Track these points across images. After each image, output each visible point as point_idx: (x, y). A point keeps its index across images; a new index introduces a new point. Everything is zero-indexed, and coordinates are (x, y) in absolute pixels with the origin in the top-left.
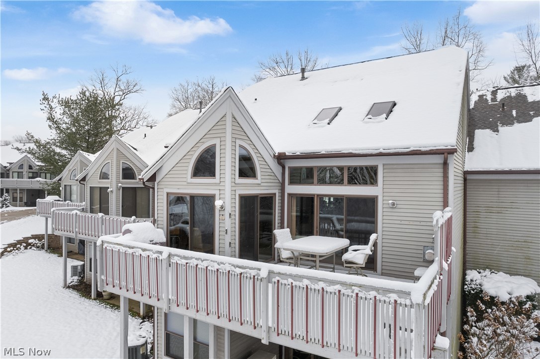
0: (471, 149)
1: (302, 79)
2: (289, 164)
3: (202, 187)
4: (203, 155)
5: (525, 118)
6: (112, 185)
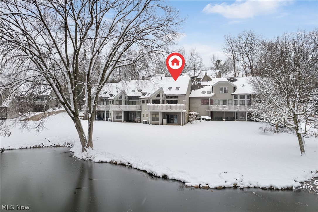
0: (191, 94)
1: (162, 79)
2: (166, 96)
3: (158, 98)
4: (158, 95)
5: (199, 88)
6: (123, 100)
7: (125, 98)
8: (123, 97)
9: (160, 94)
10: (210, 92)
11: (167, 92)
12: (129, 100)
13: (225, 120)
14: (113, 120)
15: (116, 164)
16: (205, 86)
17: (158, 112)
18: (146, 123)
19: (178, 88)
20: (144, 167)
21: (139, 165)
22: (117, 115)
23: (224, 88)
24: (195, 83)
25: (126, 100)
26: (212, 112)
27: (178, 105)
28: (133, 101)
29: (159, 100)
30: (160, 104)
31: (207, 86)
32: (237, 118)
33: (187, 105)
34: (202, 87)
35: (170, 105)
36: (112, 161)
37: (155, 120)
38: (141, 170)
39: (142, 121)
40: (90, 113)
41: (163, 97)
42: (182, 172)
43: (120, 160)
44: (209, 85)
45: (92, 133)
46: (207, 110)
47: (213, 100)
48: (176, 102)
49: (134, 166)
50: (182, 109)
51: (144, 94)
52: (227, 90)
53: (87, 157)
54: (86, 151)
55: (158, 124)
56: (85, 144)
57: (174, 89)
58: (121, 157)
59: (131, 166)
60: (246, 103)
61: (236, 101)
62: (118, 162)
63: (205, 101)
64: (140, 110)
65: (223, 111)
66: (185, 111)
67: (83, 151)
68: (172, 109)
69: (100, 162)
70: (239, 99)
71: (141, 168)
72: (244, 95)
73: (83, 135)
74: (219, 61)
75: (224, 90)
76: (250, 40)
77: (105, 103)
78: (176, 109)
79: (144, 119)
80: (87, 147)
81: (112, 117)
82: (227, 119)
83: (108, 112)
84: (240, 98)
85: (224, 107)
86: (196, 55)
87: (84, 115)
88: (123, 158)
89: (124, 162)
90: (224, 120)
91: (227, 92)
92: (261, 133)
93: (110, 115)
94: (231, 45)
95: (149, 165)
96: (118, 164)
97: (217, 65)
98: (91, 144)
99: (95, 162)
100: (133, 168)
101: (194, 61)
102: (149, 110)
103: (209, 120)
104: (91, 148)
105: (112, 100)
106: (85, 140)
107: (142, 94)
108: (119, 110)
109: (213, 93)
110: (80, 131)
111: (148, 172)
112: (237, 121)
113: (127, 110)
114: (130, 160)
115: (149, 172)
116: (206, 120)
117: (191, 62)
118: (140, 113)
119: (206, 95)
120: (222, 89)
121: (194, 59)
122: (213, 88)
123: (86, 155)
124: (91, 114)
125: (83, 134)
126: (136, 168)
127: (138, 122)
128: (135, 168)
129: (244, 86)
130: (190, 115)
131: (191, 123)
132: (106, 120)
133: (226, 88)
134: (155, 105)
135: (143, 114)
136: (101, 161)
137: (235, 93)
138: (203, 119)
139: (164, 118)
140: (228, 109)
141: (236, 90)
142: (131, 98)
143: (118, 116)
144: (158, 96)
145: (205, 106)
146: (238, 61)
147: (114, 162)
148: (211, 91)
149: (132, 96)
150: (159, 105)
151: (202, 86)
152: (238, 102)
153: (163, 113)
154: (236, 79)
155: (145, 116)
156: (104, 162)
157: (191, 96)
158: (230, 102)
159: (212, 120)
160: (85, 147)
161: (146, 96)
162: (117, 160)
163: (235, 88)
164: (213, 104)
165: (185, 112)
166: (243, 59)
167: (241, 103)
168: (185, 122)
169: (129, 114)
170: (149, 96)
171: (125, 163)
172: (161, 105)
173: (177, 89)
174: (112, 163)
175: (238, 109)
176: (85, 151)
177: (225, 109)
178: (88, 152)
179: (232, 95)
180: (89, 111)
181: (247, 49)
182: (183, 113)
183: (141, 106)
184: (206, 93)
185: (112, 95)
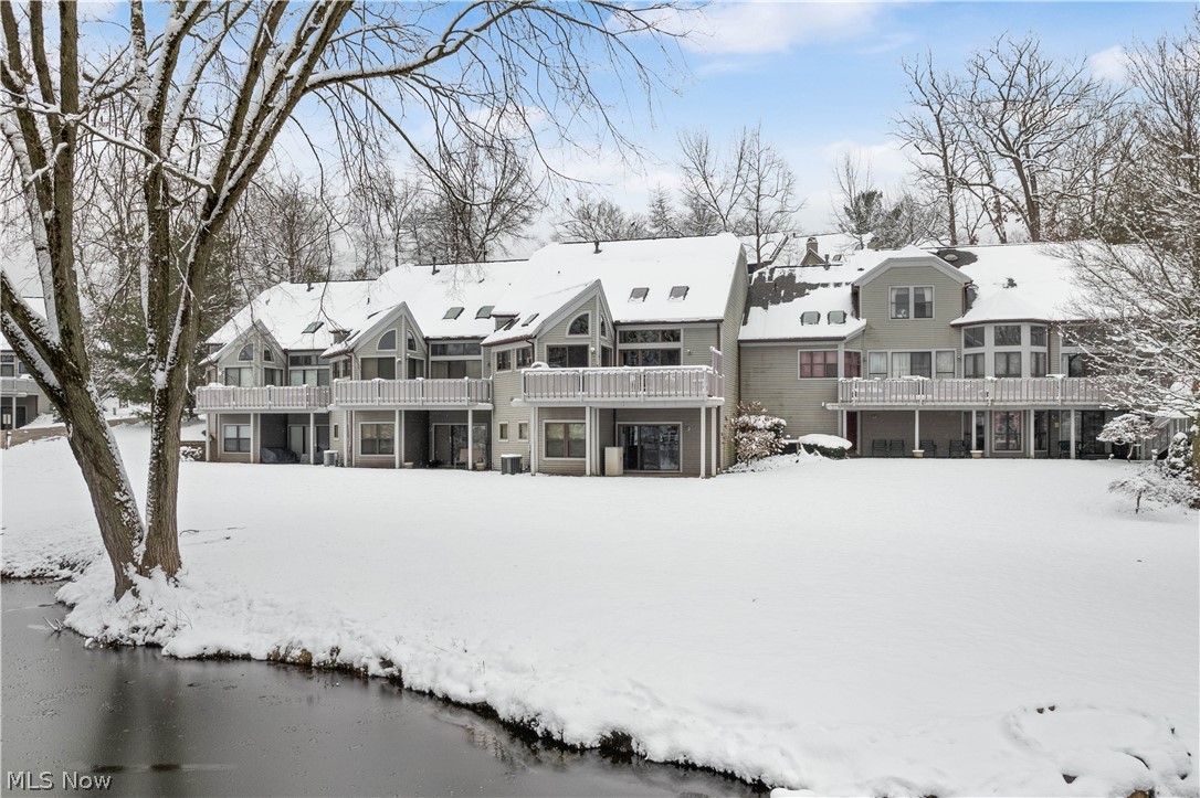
0: (745, 323)
1: (597, 251)
2: (620, 329)
3: (578, 340)
4: (579, 319)
5: (788, 298)
6: (400, 354)
7: (411, 345)
8: (401, 343)
9: (587, 315)
10: (845, 315)
11: (623, 310)
12: (432, 358)
13: (925, 456)
14: (345, 457)
15: (305, 666)
16: (814, 287)
17: (578, 412)
18: (516, 466)
19: (680, 292)
20: (478, 682)
21: (449, 672)
22: (368, 436)
23: (916, 295)
24: (767, 275)
25: (418, 354)
26: (852, 416)
27: (682, 368)
28: (449, 362)
29: (585, 349)
30: (586, 365)
31: (825, 285)
32: (981, 445)
33: (727, 377)
34: (801, 294)
35: (642, 369)
36: (282, 652)
37: (562, 453)
38: (458, 705)
39: (496, 462)
40: (160, 366)
41: (603, 333)
42: (739, 711)
43: (330, 643)
44: (837, 285)
45: (176, 483)
46: (830, 406)
47: (857, 354)
48: (672, 357)
49: (415, 677)
50: (705, 391)
51: (508, 320)
52: (931, 303)
53: (136, 629)
54: (136, 594)
55: (580, 473)
56: (131, 549)
57: (659, 293)
58: (342, 624)
59: (396, 681)
60: (1027, 365)
61: (975, 356)
62: (320, 656)
63: (817, 358)
64: (488, 406)
65: (910, 405)
66: (718, 400)
67: (118, 595)
68: (652, 393)
69: (210, 658)
70: (990, 349)
71: (459, 692)
72: (1019, 328)
73: (117, 495)
74: (869, 198)
75: (916, 305)
76: (1024, 82)
77: (312, 377)
78: (673, 393)
79: (503, 451)
80: (142, 572)
81: (340, 444)
82: (931, 451)
83: (323, 420)
84: (998, 342)
85: (920, 388)
86: (763, 156)
87: (203, 438)
88: (351, 632)
89: (356, 652)
90: (917, 451)
91: (928, 313)
92: (1120, 511)
93: (336, 436)
94: (933, 101)
95: (516, 672)
96: (319, 668)
97: (859, 216)
98: (165, 552)
99: (176, 658)
100: (410, 689)
101: (757, 183)
102: (532, 399)
103: (838, 454)
104: (171, 573)
105: (344, 358)
106: (132, 529)
107: (497, 322)
108: (376, 403)
109: (857, 317)
110: (98, 469)
111: (503, 714)
112: (983, 456)
113: (419, 403)
114: (392, 644)
115: (507, 718)
116: (826, 452)
117: (738, 190)
118: (484, 418)
119: (824, 329)
120: (901, 302)
121: (753, 176)
122: (855, 294)
123: (130, 615)
124: (168, 367)
125: (119, 490)
126: (431, 694)
127: (475, 468)
128: (422, 693)
129: (1011, 283)
130: (745, 428)
131: (751, 467)
132: (316, 463)
133: (923, 295)
134: (559, 371)
135: (502, 426)
136: (211, 651)
137: (971, 317)
138: (810, 449)
139: (608, 439)
140: (936, 398)
141: (974, 304)
142: (438, 346)
143: (373, 440)
144: (580, 326)
145: (819, 384)
146: (967, 185)
147: (296, 653)
148: (848, 309)
149: (449, 339)
150: (581, 369)
151: (802, 290)
152: (989, 364)
153: (603, 411)
154: (969, 254)
155: (513, 431)
156: (235, 658)
157: (746, 333)
158: (944, 363)
159: (853, 453)
160: (132, 569)
161: (517, 331)
162: (314, 640)
163: (968, 295)
164: (859, 376)
165: (718, 408)
166: (991, 177)
167: (1002, 368)
168: (718, 464)
169: (432, 430)
170: (530, 330)
171: (364, 660)
172: (594, 370)
173: (677, 296)
174: (283, 661)
175: (990, 398)
176: (128, 593)
177: (921, 397)
178: (145, 600)
179: (953, 326)
180: (153, 352)
181: (1012, 127)
182: (708, 410)
183: (490, 387)
184: (824, 318)
185: (344, 332)
